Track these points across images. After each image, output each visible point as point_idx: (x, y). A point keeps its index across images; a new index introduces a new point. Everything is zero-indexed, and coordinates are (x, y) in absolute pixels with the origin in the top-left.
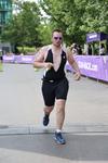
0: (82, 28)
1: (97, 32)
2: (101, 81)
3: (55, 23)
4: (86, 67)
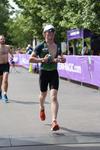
0: (62, 23)
1: (81, 28)
2: (85, 84)
4: (67, 69)
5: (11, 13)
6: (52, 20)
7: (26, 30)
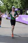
3: (5, 5)
5: (1, 4)
6: (11, 6)
7: (4, 8)
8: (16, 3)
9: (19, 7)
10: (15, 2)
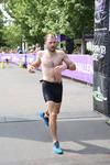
3: (19, 26)
8: (55, 18)
9: (62, 31)
10: (50, 15)
